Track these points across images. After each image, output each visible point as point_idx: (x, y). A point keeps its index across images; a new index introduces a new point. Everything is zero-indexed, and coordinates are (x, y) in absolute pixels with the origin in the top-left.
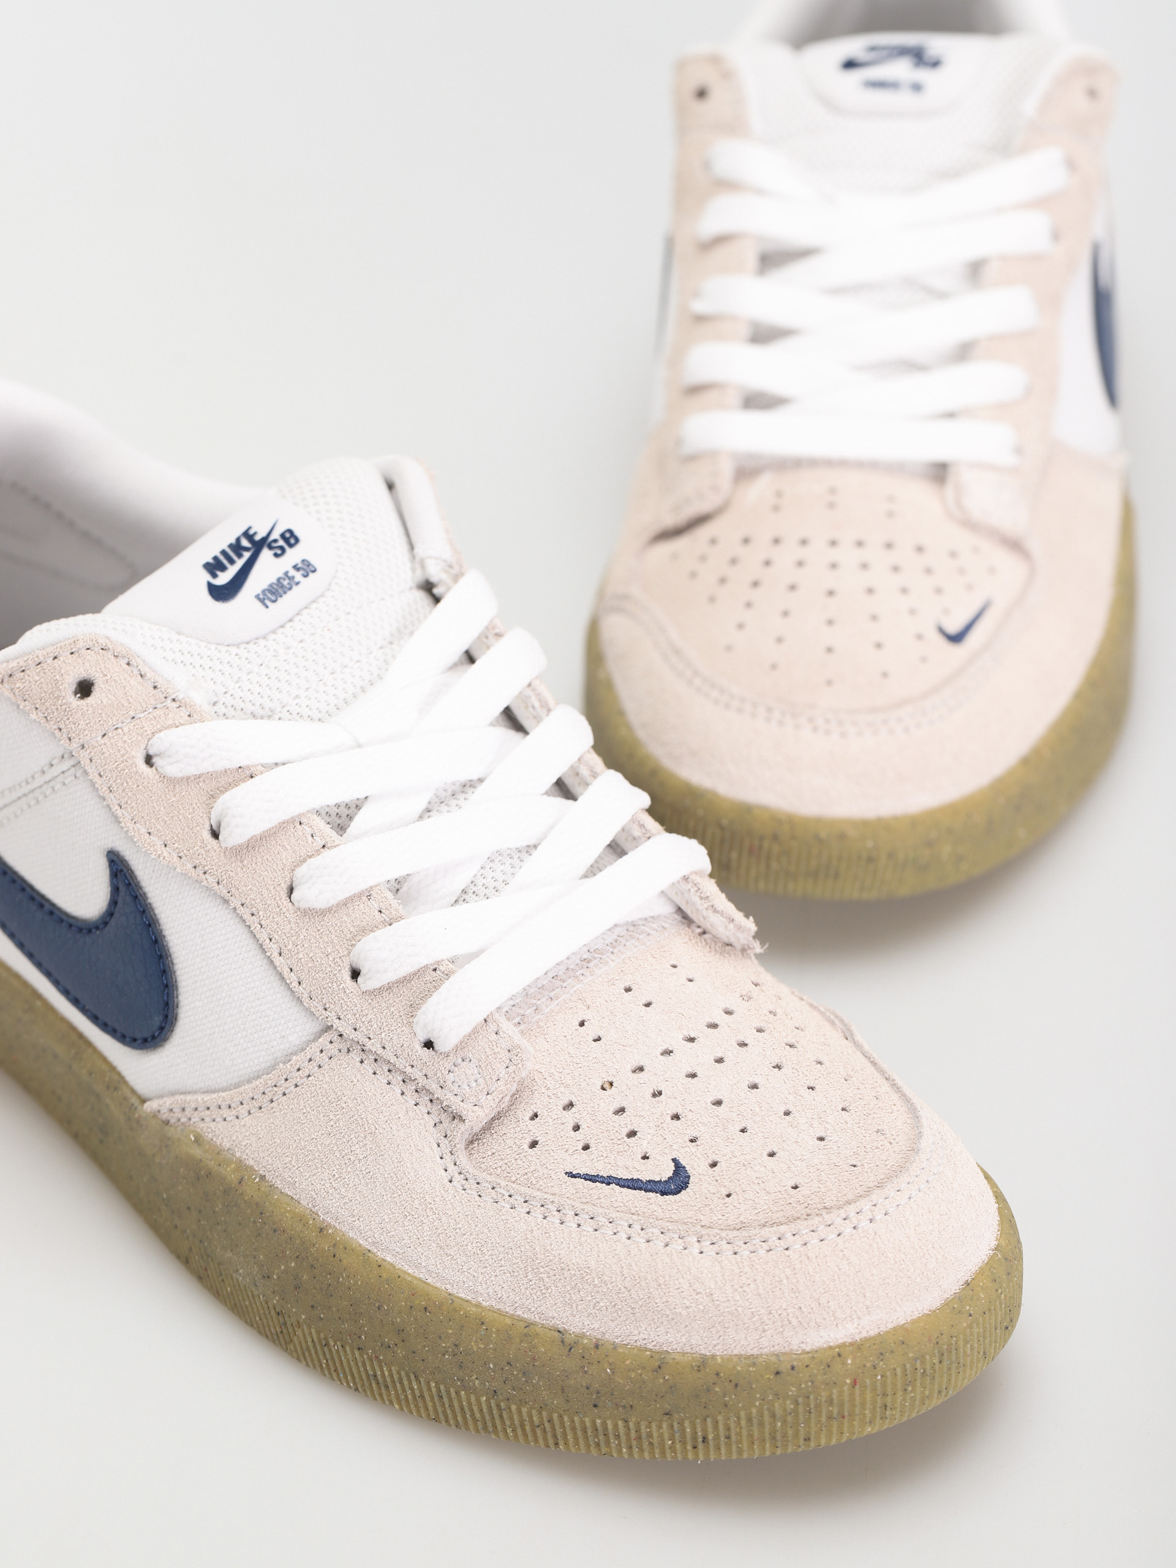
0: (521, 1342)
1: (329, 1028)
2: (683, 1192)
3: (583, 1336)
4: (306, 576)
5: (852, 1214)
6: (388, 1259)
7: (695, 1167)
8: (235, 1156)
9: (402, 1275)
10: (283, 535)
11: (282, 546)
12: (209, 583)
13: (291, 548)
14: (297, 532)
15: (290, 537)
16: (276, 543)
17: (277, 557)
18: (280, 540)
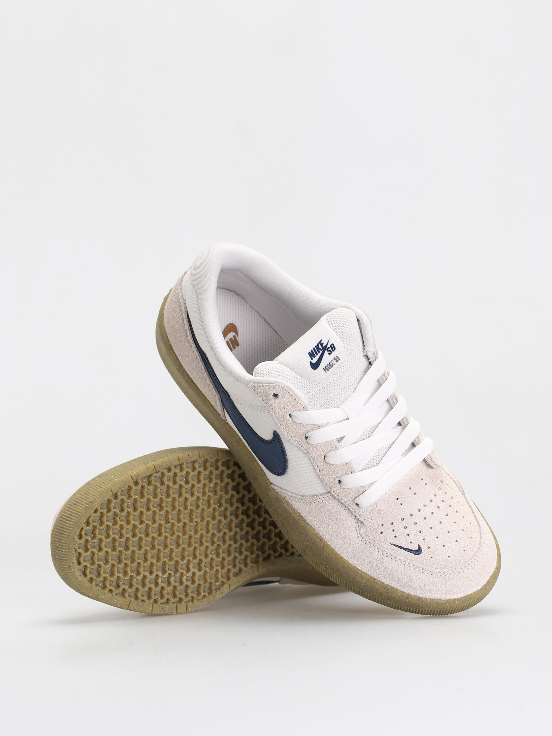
0: (372, 583)
1: (329, 492)
2: (420, 555)
3: (389, 585)
4: (337, 362)
5: (463, 567)
6: (338, 553)
7: (424, 548)
8: (298, 512)
9: (342, 558)
10: (331, 346)
11: (331, 350)
12: (310, 362)
13: (333, 351)
14: (335, 346)
15: (333, 347)
16: (329, 349)
17: (329, 354)
18: (330, 348)
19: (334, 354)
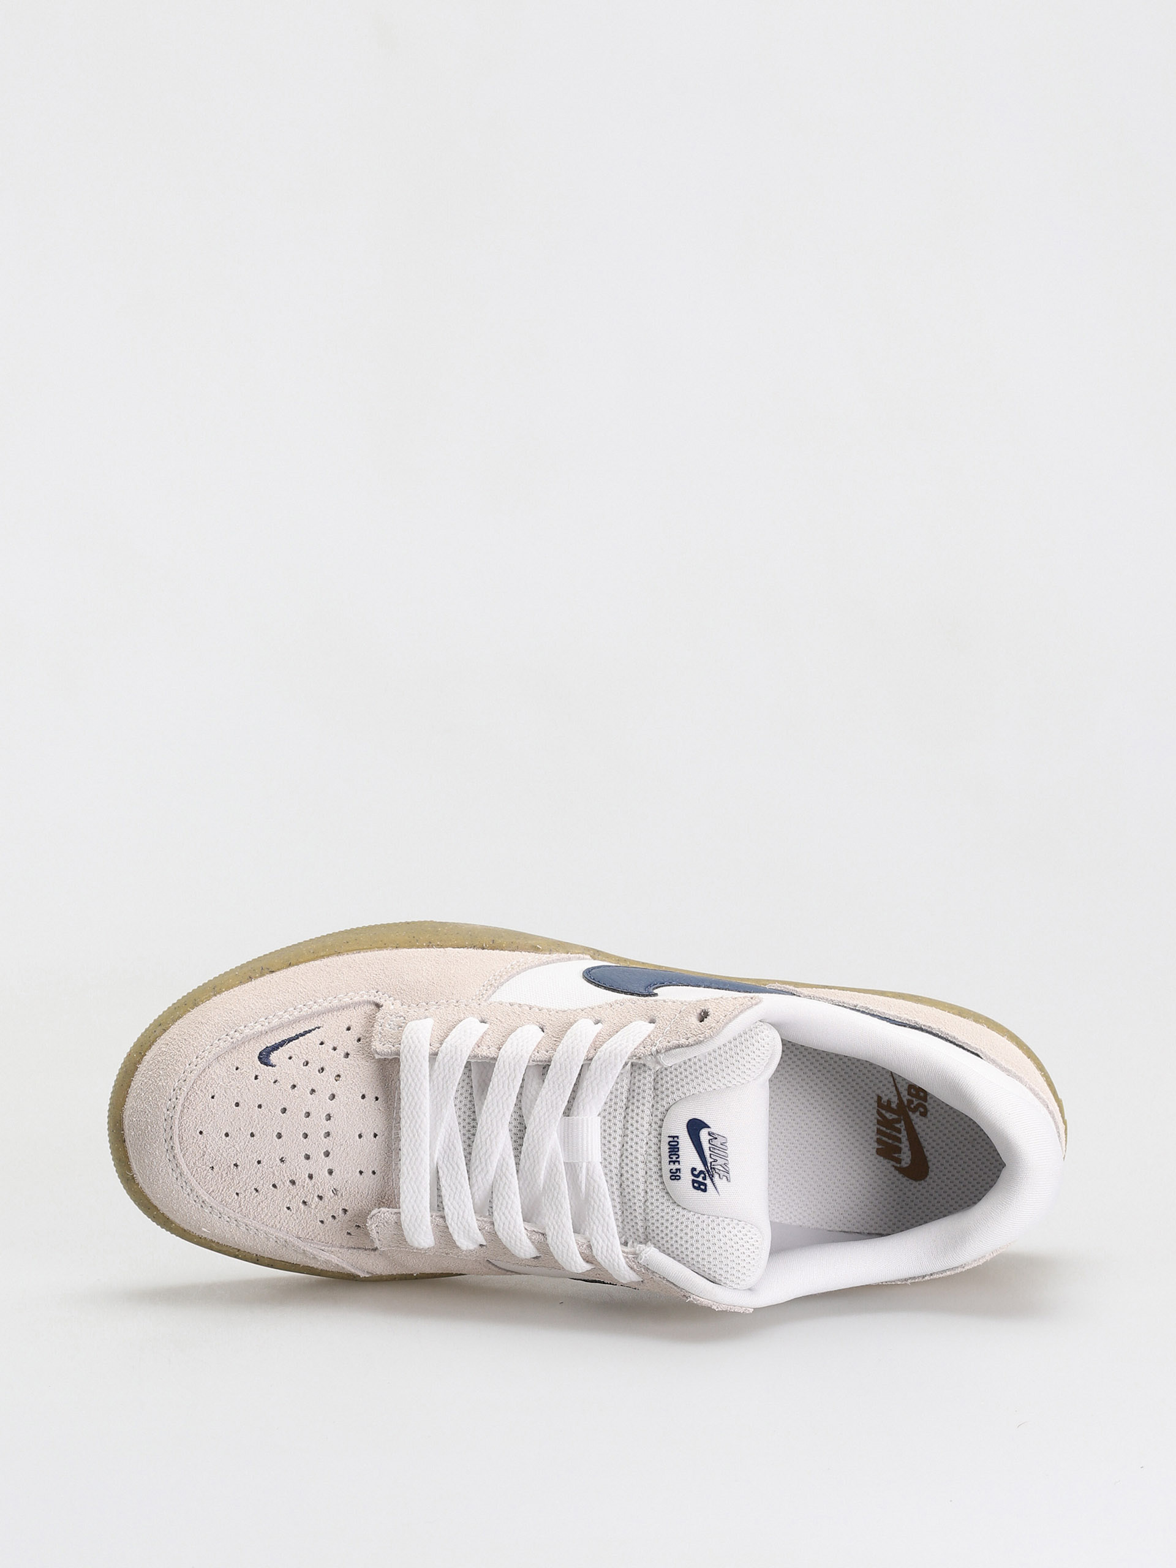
2: (257, 1055)
4: (670, 1170)
10: (705, 1185)
11: (698, 1177)
12: (709, 1127)
13: (694, 1181)
14: (700, 1191)
15: (699, 1186)
16: (703, 1177)
17: (694, 1169)
18: (703, 1181)
19: (687, 1177)
